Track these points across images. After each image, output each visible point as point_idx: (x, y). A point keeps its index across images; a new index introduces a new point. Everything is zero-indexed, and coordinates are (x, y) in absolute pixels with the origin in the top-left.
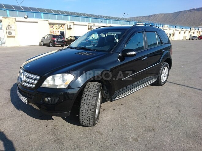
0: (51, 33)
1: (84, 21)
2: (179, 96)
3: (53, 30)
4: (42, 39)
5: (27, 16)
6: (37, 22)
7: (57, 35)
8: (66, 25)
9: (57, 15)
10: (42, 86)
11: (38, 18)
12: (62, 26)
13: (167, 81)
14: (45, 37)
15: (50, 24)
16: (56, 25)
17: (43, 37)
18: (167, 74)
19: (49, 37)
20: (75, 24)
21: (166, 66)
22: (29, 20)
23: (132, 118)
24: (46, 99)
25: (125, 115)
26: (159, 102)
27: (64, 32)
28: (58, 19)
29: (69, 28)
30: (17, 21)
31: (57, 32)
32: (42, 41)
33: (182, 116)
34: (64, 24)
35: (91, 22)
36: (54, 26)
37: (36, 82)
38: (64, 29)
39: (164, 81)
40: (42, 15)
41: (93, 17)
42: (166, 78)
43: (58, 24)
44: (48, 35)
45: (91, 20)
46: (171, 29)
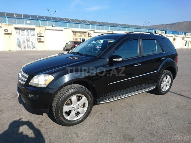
0: (74, 39)
1: (104, 30)
2: (177, 107)
3: (76, 37)
4: (66, 45)
5: (55, 25)
6: (63, 31)
7: (78, 42)
8: (87, 33)
9: (80, 24)
10: (29, 84)
11: (64, 27)
12: (84, 34)
13: (170, 90)
14: (68, 44)
15: (73, 32)
16: (78, 33)
17: (66, 43)
18: (170, 83)
19: (71, 43)
20: (95, 32)
21: (168, 74)
22: (56, 28)
23: (115, 125)
24: (30, 95)
25: (110, 120)
26: (152, 112)
27: (85, 39)
28: (80, 28)
29: (89, 35)
30: (46, 29)
31: (79, 39)
32: (65, 47)
33: (171, 130)
34: (85, 32)
35: (110, 30)
36: (77, 34)
37: (26, 80)
38: (85, 36)
39: (166, 90)
40: (68, 24)
41: (112, 26)
42: (168, 87)
43: (80, 32)
44: (71, 41)
45: (111, 28)
46: (178, 36)
